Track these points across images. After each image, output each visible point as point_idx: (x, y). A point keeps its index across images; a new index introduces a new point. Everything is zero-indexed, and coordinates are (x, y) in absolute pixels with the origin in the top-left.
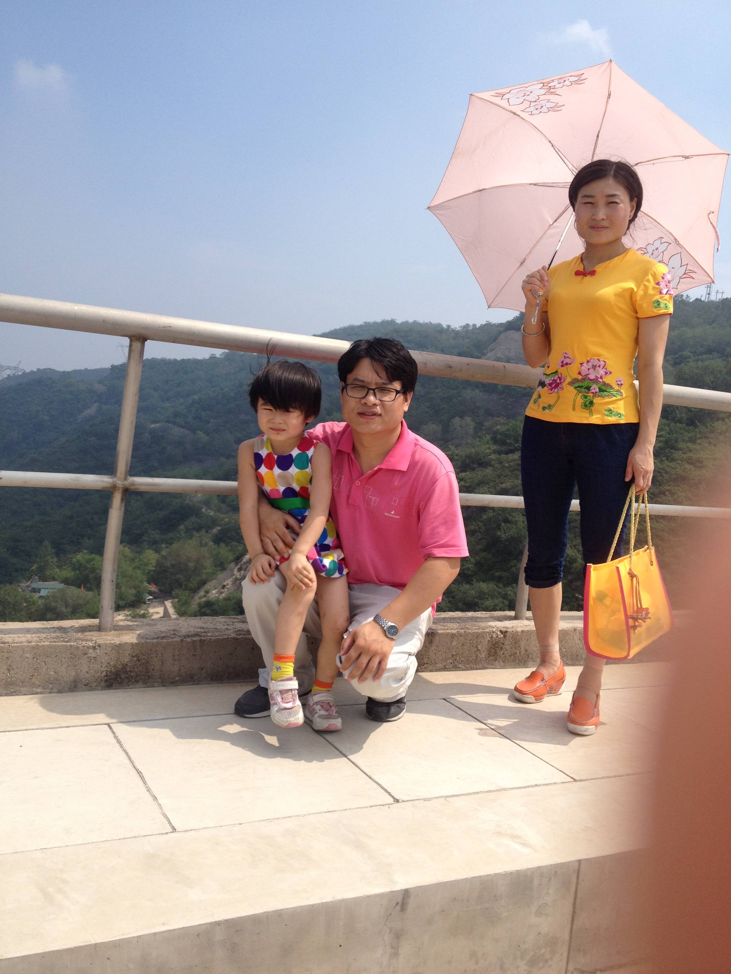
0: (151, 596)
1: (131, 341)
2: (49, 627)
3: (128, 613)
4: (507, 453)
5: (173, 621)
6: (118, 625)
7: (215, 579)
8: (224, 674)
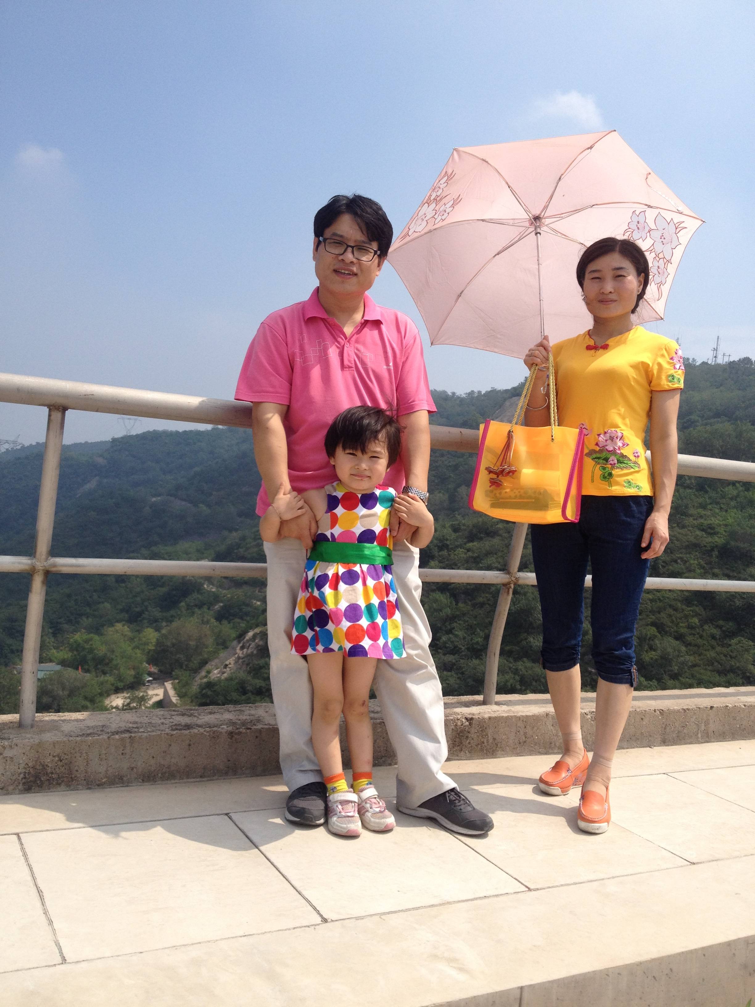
0: (151, 677)
3: (127, 695)
7: (217, 658)
8: (157, 774)
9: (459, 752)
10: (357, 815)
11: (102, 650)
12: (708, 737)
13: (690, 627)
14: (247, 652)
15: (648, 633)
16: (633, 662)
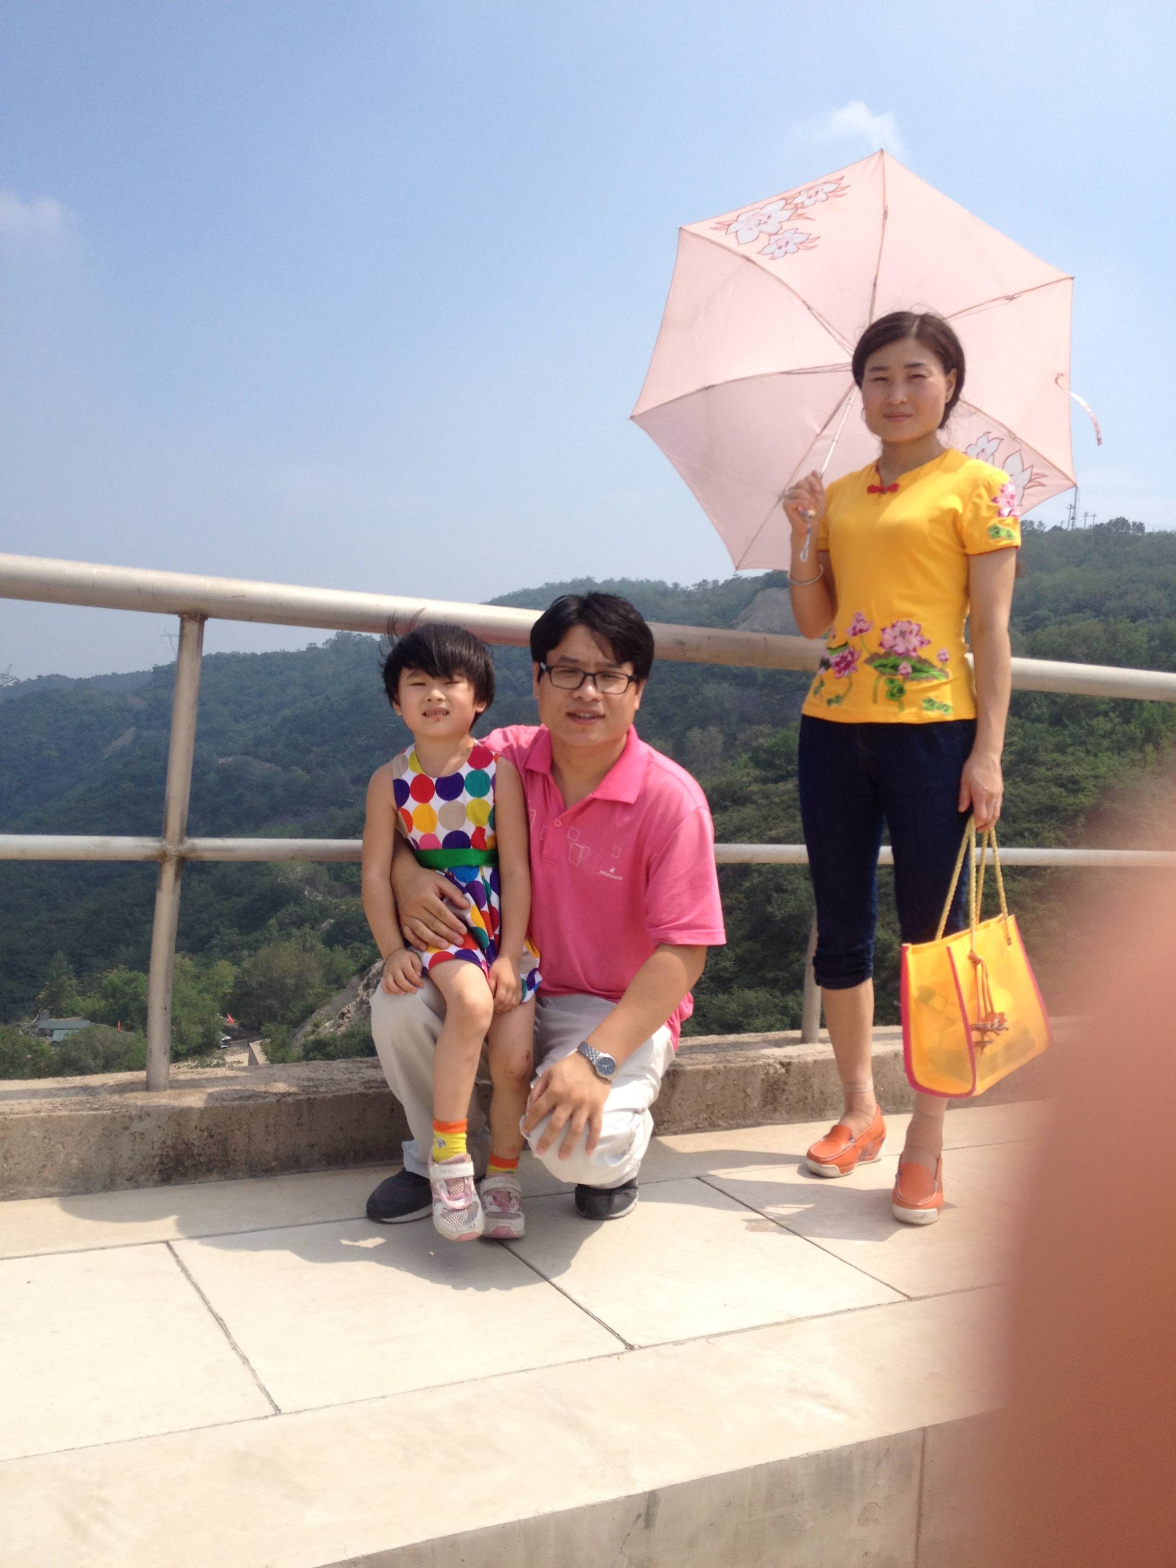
0: (228, 1035)
1: (183, 620)
2: (67, 1086)
4: (776, 781)
5: (264, 1071)
6: (177, 1080)
7: (328, 1003)
8: (348, 1154)
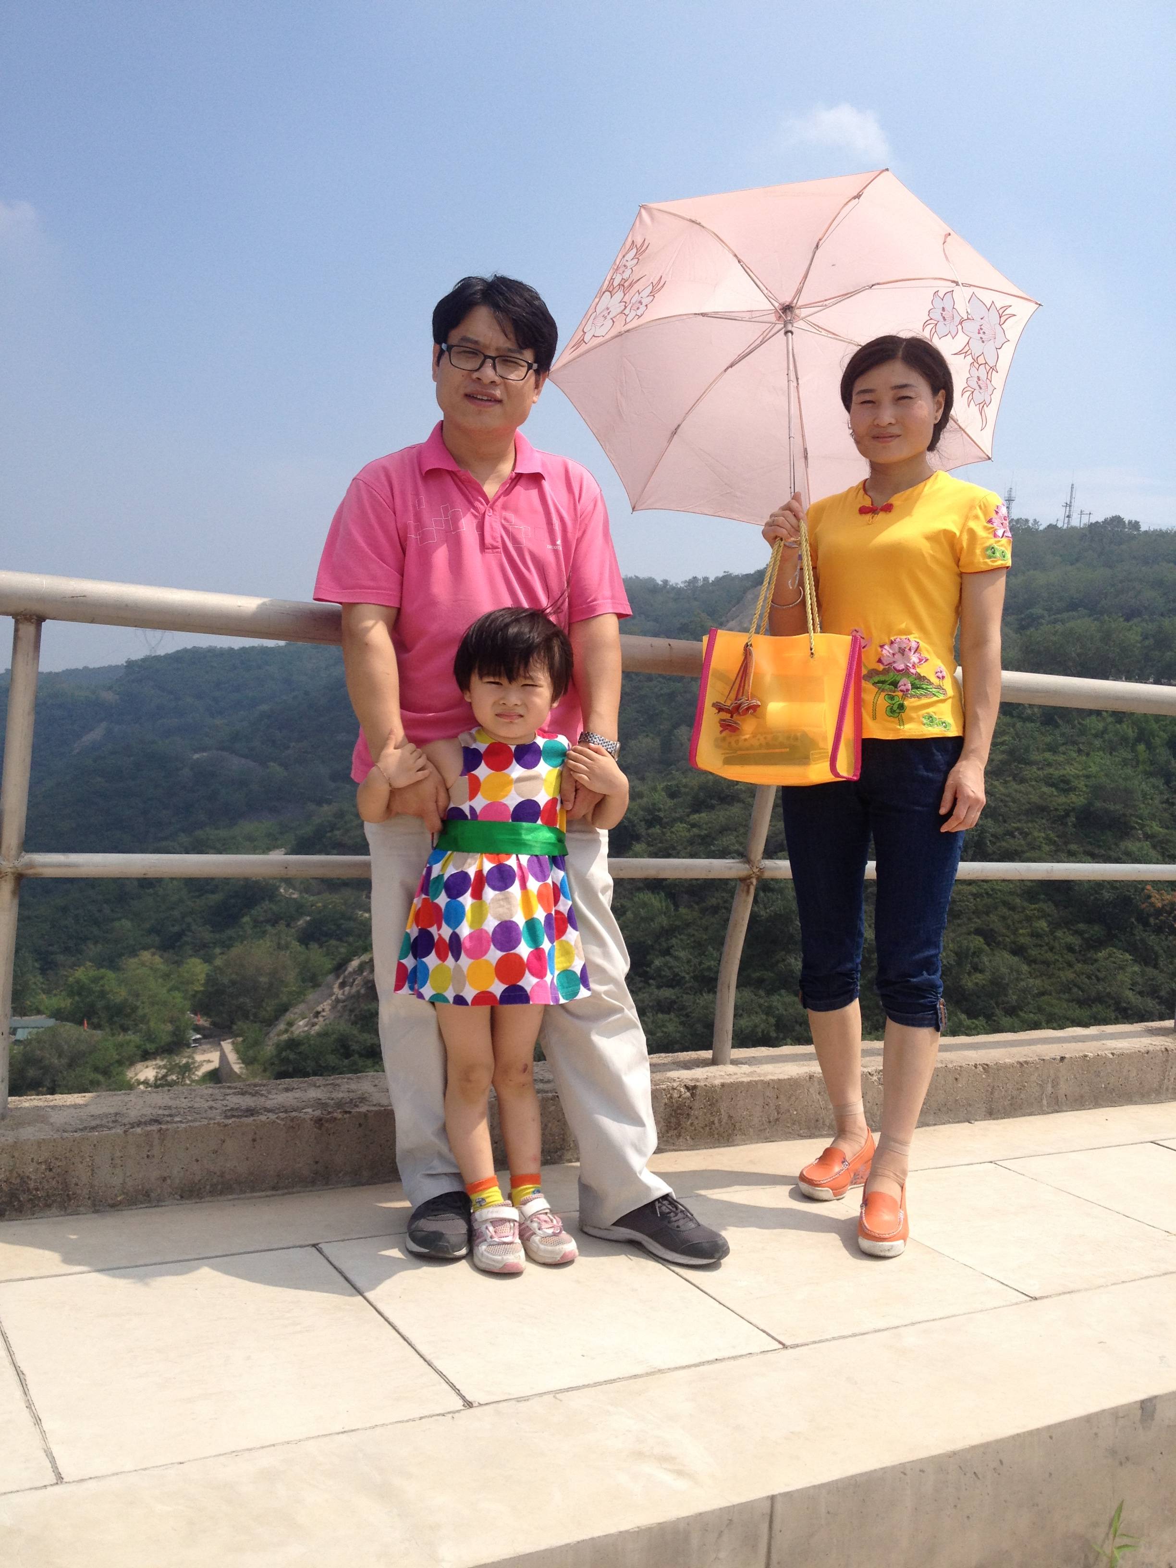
1: (17, 622)
3: (161, 1063)
7: (303, 1001)
8: (205, 1187)
9: (676, 1139)
10: (518, 1240)
11: (120, 994)
12: (1057, 1103)
13: (1035, 935)
14: (349, 993)
15: (972, 945)
16: (940, 993)
